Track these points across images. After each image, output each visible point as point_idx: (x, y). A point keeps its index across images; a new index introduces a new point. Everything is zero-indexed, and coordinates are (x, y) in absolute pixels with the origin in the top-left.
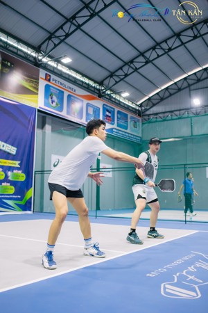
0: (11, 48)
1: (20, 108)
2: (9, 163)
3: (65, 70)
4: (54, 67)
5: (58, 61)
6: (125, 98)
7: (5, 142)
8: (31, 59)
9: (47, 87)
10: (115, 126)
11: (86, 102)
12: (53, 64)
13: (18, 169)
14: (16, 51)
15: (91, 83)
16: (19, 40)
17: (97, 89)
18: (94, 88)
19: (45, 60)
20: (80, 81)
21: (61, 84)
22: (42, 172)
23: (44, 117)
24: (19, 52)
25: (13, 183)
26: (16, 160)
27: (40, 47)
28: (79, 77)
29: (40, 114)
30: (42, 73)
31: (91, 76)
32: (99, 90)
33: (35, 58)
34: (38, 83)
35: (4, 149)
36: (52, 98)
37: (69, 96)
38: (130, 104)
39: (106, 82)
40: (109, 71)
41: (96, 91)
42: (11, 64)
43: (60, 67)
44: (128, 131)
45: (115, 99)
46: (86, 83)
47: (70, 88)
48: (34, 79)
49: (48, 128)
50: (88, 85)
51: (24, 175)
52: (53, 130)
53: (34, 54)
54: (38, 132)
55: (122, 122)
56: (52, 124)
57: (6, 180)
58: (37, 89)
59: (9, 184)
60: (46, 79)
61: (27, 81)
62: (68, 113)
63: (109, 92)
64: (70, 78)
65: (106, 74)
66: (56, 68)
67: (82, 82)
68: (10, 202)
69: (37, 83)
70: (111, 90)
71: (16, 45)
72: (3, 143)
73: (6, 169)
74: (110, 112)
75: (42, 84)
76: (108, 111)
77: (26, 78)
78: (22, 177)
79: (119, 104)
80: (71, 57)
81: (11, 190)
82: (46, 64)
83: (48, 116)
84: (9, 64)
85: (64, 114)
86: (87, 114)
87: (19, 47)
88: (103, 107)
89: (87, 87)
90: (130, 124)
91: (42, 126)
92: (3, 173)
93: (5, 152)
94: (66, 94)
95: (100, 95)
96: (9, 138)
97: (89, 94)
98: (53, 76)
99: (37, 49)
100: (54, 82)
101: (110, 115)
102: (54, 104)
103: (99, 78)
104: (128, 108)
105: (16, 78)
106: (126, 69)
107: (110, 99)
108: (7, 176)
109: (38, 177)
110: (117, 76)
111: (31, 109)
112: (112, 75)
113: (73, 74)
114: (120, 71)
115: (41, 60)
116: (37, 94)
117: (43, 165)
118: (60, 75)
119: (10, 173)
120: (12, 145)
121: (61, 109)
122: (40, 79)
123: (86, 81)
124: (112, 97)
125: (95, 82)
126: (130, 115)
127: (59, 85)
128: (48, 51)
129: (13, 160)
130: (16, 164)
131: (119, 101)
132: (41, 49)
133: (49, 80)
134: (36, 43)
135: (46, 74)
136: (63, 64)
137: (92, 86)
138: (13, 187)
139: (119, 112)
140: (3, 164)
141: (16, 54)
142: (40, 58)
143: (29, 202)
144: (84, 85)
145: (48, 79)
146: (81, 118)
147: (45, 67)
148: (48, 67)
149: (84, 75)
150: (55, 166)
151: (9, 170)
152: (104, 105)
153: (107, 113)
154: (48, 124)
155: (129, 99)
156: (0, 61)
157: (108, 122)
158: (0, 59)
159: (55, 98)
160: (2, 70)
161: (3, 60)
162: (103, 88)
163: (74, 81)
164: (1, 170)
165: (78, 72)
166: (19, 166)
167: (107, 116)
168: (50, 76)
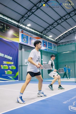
0: (9, 22)
1: (13, 43)
2: (10, 63)
3: (28, 29)
4: (24, 28)
5: (26, 25)
6: (50, 38)
8: (16, 25)
9: (22, 35)
10: (47, 48)
12: (24, 27)
13: (13, 65)
14: (11, 23)
15: (38, 33)
16: (12, 19)
17: (40, 35)
18: (39, 34)
19: (21, 25)
20: (34, 32)
21: (27, 34)
22: (22, 66)
23: (22, 46)
24: (12, 23)
25: (11, 70)
26: (12, 62)
27: (19, 21)
28: (33, 31)
29: (20, 45)
30: (20, 30)
31: (38, 30)
32: (41, 35)
33: (17, 25)
34: (19, 34)
35: (7, 58)
36: (24, 39)
37: (30, 38)
38: (52, 40)
39: (43, 32)
40: (44, 28)
41: (40, 36)
42: (9, 27)
43: (27, 28)
44: (52, 49)
45: (47, 38)
46: (36, 33)
47: (30, 35)
48: (17, 32)
49: (23, 50)
50: (37, 33)
51: (15, 67)
52: (25, 51)
53: (17, 24)
54: (19, 51)
55: (50, 46)
56: (25, 48)
57: (9, 69)
58: (19, 36)
59: (10, 71)
60: (22, 32)
61: (15, 33)
63: (44, 36)
64: (30, 31)
65: (43, 29)
66: (25, 28)
67: (35, 32)
68: (11, 77)
70: (45, 35)
71: (10, 21)
72: (7, 56)
73: (9, 65)
74: (45, 43)
75: (20, 34)
76: (44, 42)
78: (14, 68)
79: (48, 40)
80: (30, 24)
81: (11, 73)
82: (22, 27)
83: (23, 45)
84: (8, 28)
85: (29, 44)
87: (12, 21)
88: (43, 41)
89: (36, 34)
90: (53, 47)
91: (21, 49)
93: (8, 59)
95: (42, 37)
96: (9, 54)
97: (37, 37)
98: (24, 31)
99: (18, 22)
100: (25, 33)
101: (45, 44)
102: (25, 41)
103: (41, 31)
104: (52, 41)
105: (11, 32)
106: (50, 27)
107: (45, 38)
108: (9, 68)
109: (20, 67)
110: (47, 30)
111: (17, 43)
112: (45, 29)
114: (48, 28)
115: (20, 26)
116: (19, 38)
117: (22, 63)
118: (27, 30)
120: (11, 56)
121: (27, 43)
122: (20, 32)
123: (36, 32)
124: (46, 38)
125: (39, 32)
126: (52, 44)
127: (26, 34)
128: (22, 22)
130: (12, 63)
131: (48, 39)
132: (20, 21)
133: (23, 33)
134: (18, 19)
136: (28, 27)
137: (38, 34)
138: (11, 72)
139: (48, 43)
140: (7, 63)
141: (11, 24)
142: (19, 25)
143: (17, 77)
147: (21, 28)
148: (22, 28)
149: (35, 30)
150: (26, 63)
151: (10, 66)
152: (43, 40)
153: (44, 43)
154: (23, 48)
155: (52, 38)
156: (5, 27)
157: (45, 47)
158: (5, 26)
159: (25, 39)
160: (6, 30)
161: (6, 26)
162: (42, 34)
163: (32, 33)
164: (7, 65)
165: (33, 29)
166: (13, 64)
167: (44, 44)
168: (23, 31)
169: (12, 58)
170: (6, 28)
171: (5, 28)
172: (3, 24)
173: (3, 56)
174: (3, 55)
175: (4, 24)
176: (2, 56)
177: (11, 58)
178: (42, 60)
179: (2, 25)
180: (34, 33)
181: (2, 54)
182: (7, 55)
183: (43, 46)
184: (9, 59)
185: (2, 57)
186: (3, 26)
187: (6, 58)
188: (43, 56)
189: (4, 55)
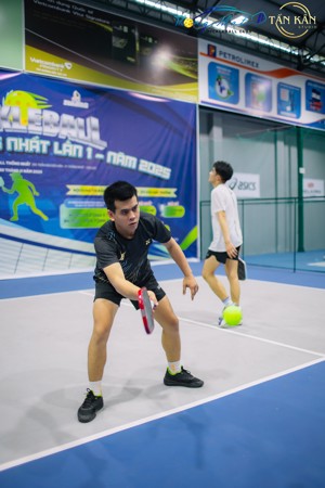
0: (152, 14)
1: (171, 107)
2: (160, 192)
4: (220, 32)
7: (154, 161)
9: (212, 67)
11: (275, 81)
13: (174, 200)
14: (159, 16)
15: (285, 48)
17: (294, 56)
18: (290, 54)
21: (234, 57)
23: (210, 116)
24: (164, 17)
26: (171, 187)
28: (263, 40)
29: (203, 111)
30: (202, 46)
32: (299, 57)
34: (196, 62)
35: (152, 172)
36: (220, 84)
37: (248, 77)
39: (311, 41)
41: (293, 60)
42: (154, 39)
46: (275, 49)
47: (249, 62)
48: (188, 56)
49: (217, 131)
50: (279, 51)
51: (182, 208)
52: (225, 134)
54: (201, 139)
56: (224, 124)
58: (196, 73)
60: (209, 55)
61: (179, 62)
62: (247, 104)
63: (316, 59)
64: (249, 45)
67: (269, 47)
69: (195, 64)
70: (320, 54)
71: (158, 6)
72: (151, 164)
73: (157, 201)
74: (318, 93)
75: (203, 63)
76: (314, 91)
77: (178, 58)
78: (179, 211)
83: (215, 113)
84: (150, 40)
85: (240, 107)
86: (280, 101)
87: (164, 8)
88: (307, 87)
89: (277, 56)
91: (207, 129)
92: (153, 208)
93: (154, 177)
94: (243, 73)
95: (300, 66)
96: (158, 155)
97: (281, 67)
98: (220, 48)
99: (192, 6)
100: (222, 57)
101: (318, 97)
102: (225, 93)
105: (163, 59)
107: (319, 69)
108: (159, 212)
109: (205, 209)
111: (190, 107)
112: (320, 27)
113: (254, 37)
116: (196, 81)
118: (233, 42)
119: (162, 207)
120: (164, 165)
121: (235, 100)
122: (200, 56)
123: (276, 45)
125: (290, 43)
127: (231, 60)
129: (166, 186)
130: (171, 192)
132: (198, 4)
133: (214, 56)
135: (209, 46)
137: (285, 53)
140: (152, 195)
141: (160, 21)
143: (194, 245)
144: (272, 53)
145: (211, 53)
146: (270, 109)
147: (207, 34)
149: (271, 36)
150: (231, 188)
151: (162, 203)
152: (308, 81)
153: (314, 95)
154: (218, 125)
156: (137, 38)
157: (316, 111)
158: (137, 34)
159: (225, 83)
160: (141, 51)
161: (141, 35)
162: (305, 53)
163: (256, 49)
164: (150, 203)
165: (260, 31)
166: (175, 196)
167: (315, 100)
168: (215, 48)
169: (169, 170)
170: (140, 45)
171: (137, 45)
172: (126, 29)
173: (134, 167)
174: (134, 160)
175: (131, 25)
176: (130, 166)
177: (164, 172)
178: (302, 171)
179: (121, 35)
180: (266, 51)
181: (128, 157)
182: (149, 160)
183: (308, 108)
184: (159, 175)
185: (131, 170)
186: (129, 37)
187: (145, 175)
188: (305, 152)
189: (138, 163)
